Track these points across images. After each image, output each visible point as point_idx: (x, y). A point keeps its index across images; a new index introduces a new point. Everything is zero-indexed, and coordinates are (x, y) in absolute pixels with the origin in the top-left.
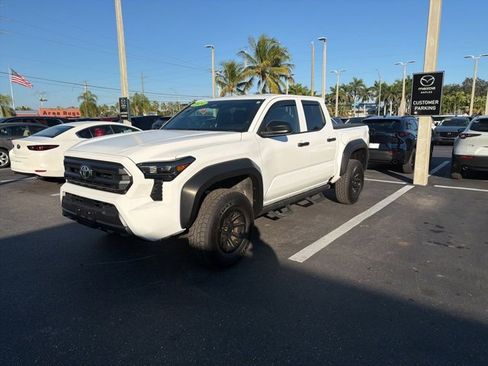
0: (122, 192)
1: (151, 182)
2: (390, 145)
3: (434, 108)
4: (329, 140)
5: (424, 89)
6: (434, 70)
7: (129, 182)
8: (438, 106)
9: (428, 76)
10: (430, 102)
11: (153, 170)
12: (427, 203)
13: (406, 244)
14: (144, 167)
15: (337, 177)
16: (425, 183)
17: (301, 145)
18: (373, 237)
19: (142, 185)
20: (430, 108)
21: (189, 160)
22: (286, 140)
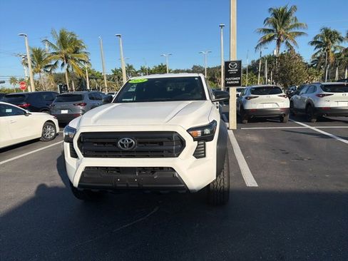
5: (231, 71)
6: (236, 59)
8: (240, 81)
9: (233, 63)
10: (235, 79)
13: (285, 163)
16: (235, 128)
20: (236, 82)
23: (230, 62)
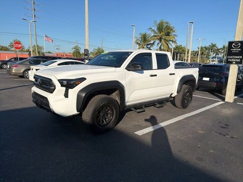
0: (52, 92)
1: (64, 88)
2: (215, 79)
3: (239, 60)
4: (171, 74)
5: (234, 50)
6: (240, 40)
7: (54, 88)
8: (241, 59)
9: (237, 43)
10: (237, 57)
11: (65, 83)
12: (227, 112)
13: (202, 132)
14: (61, 82)
15: (175, 94)
16: (232, 101)
17: (152, 76)
18: (186, 127)
19: (60, 90)
20: (237, 60)
21: (83, 79)
22: (143, 73)
23: (233, 42)
